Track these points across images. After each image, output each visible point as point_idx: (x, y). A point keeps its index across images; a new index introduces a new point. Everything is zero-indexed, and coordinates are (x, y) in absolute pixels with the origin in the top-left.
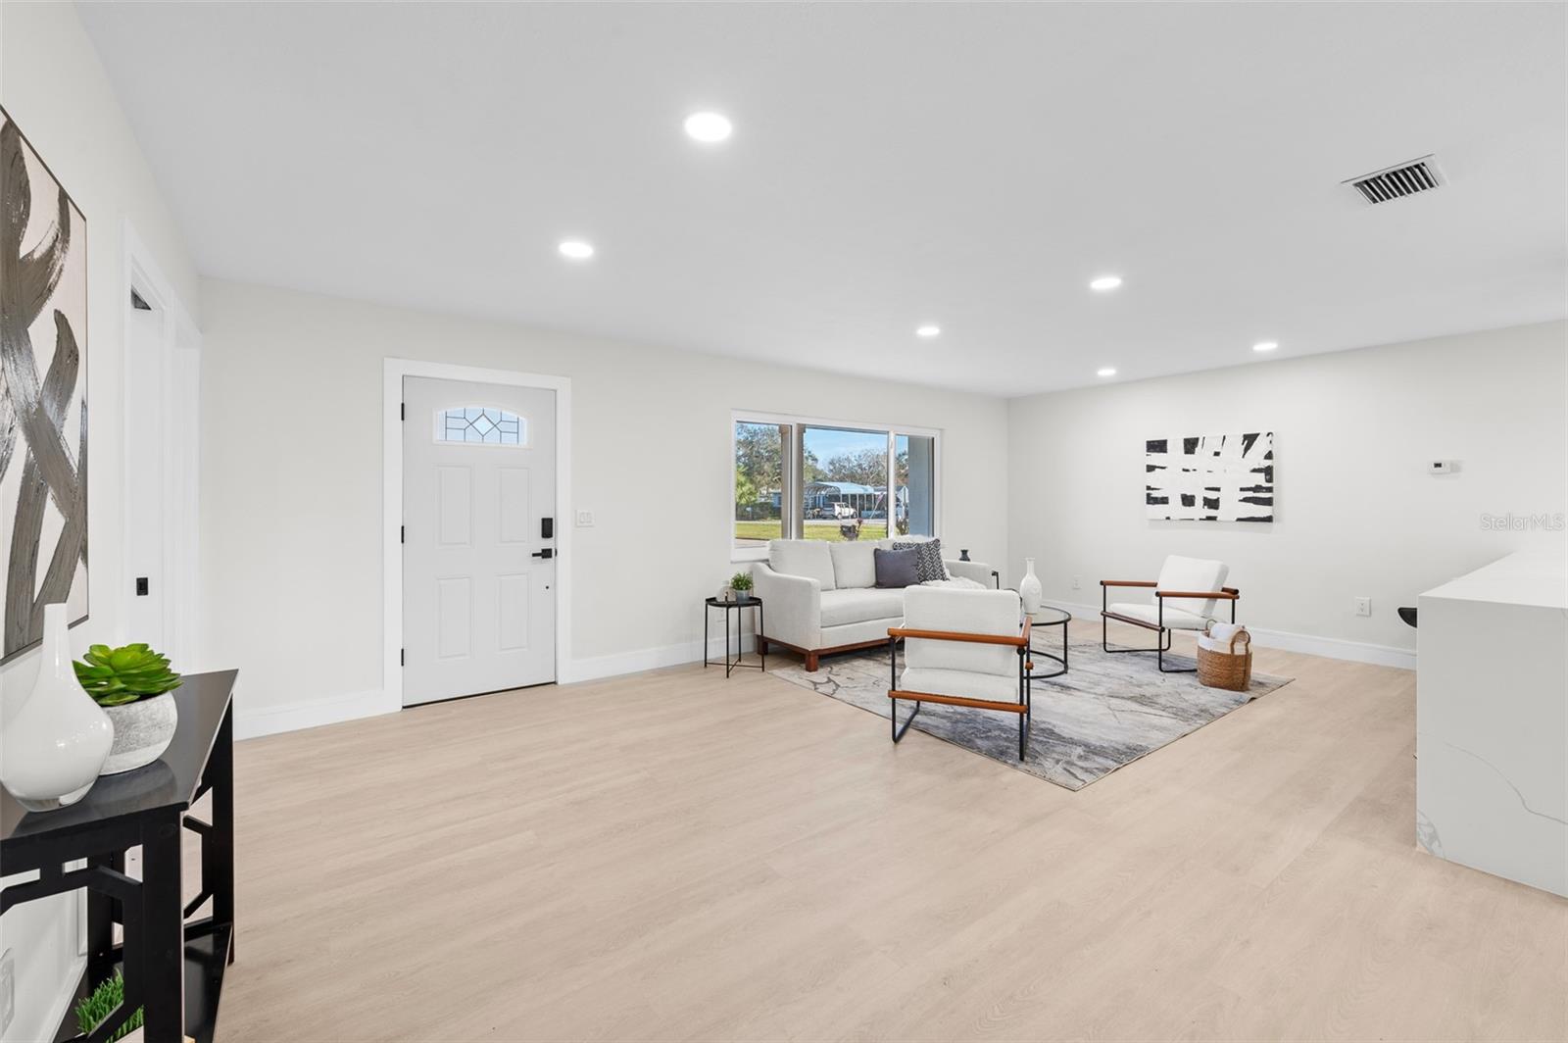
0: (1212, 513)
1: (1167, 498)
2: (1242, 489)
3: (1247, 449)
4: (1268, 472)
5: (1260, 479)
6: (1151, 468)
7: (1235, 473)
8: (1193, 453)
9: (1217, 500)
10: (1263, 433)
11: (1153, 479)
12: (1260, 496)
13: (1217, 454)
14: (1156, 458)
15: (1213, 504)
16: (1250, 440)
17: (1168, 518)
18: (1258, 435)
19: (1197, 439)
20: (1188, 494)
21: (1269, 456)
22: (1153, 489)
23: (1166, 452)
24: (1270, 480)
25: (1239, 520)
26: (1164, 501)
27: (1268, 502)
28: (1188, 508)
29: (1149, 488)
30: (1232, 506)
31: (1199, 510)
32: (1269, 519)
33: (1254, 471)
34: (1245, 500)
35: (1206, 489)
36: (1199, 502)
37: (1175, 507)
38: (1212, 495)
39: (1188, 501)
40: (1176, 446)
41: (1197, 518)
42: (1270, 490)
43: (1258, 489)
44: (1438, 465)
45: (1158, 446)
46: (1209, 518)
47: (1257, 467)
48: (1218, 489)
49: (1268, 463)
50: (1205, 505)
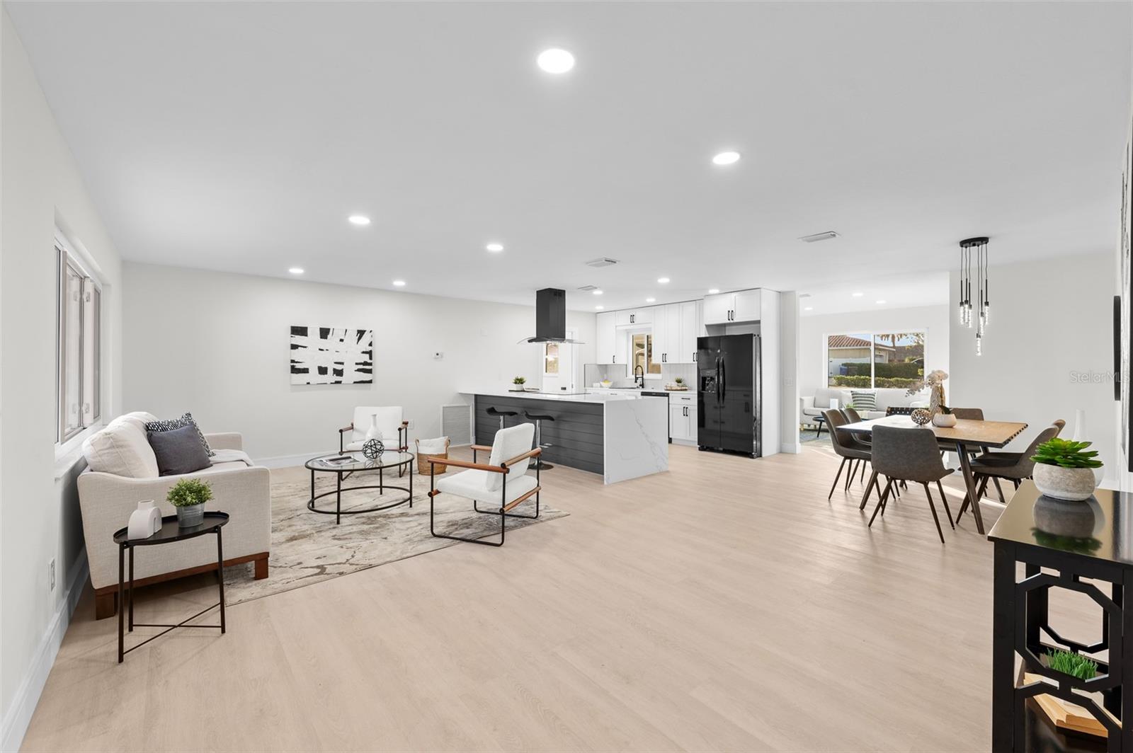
0: (339, 379)
1: (308, 369)
2: (357, 364)
3: (359, 339)
4: (370, 353)
5: (366, 358)
6: (294, 347)
7: (351, 354)
8: (326, 338)
9: (342, 370)
10: (368, 330)
11: (296, 355)
12: (366, 368)
13: (342, 340)
14: (298, 340)
15: (339, 373)
16: (361, 333)
17: (308, 383)
18: (365, 331)
19: (329, 329)
20: (323, 366)
21: (370, 345)
22: (297, 362)
23: (306, 335)
24: (371, 358)
25: (355, 383)
26: (305, 371)
27: (370, 371)
28: (323, 376)
29: (293, 361)
30: (351, 375)
31: (330, 377)
32: (370, 382)
33: (363, 352)
34: (359, 370)
35: (335, 363)
36: (330, 371)
37: (314, 376)
38: (339, 367)
39: (323, 371)
40: (314, 333)
41: (329, 383)
42: (371, 364)
43: (365, 363)
44: (437, 354)
45: (300, 331)
46: (337, 382)
47: (365, 350)
48: (342, 363)
49: (369, 349)
50: (334, 373)
